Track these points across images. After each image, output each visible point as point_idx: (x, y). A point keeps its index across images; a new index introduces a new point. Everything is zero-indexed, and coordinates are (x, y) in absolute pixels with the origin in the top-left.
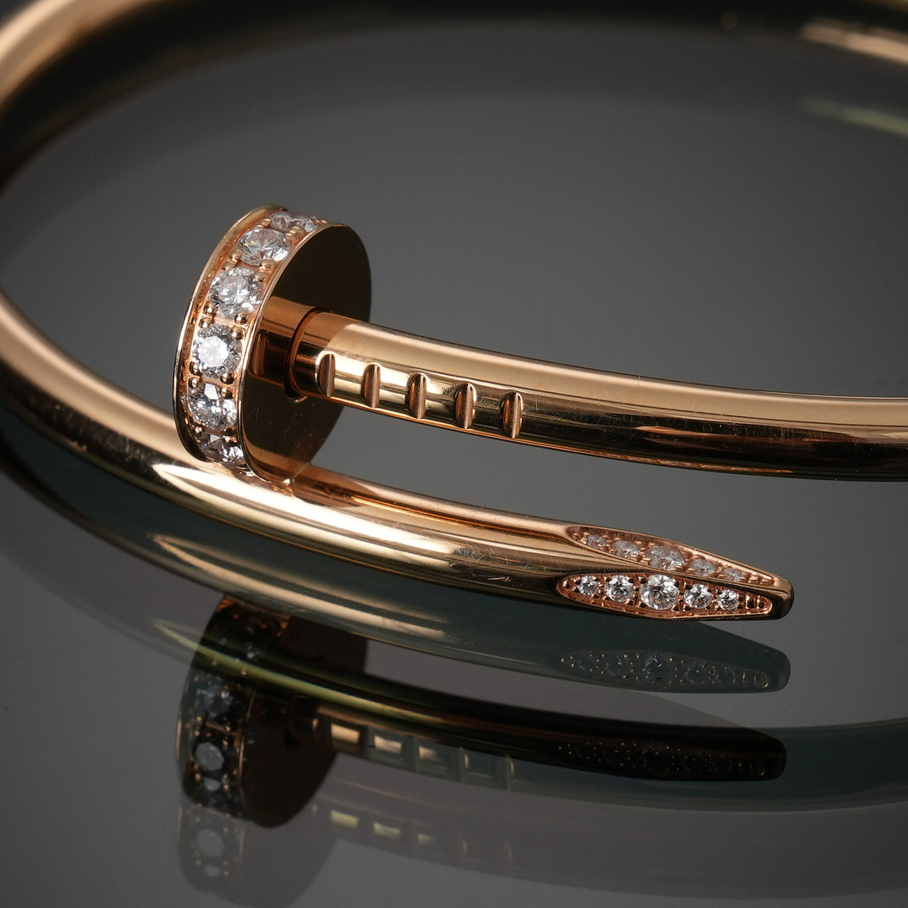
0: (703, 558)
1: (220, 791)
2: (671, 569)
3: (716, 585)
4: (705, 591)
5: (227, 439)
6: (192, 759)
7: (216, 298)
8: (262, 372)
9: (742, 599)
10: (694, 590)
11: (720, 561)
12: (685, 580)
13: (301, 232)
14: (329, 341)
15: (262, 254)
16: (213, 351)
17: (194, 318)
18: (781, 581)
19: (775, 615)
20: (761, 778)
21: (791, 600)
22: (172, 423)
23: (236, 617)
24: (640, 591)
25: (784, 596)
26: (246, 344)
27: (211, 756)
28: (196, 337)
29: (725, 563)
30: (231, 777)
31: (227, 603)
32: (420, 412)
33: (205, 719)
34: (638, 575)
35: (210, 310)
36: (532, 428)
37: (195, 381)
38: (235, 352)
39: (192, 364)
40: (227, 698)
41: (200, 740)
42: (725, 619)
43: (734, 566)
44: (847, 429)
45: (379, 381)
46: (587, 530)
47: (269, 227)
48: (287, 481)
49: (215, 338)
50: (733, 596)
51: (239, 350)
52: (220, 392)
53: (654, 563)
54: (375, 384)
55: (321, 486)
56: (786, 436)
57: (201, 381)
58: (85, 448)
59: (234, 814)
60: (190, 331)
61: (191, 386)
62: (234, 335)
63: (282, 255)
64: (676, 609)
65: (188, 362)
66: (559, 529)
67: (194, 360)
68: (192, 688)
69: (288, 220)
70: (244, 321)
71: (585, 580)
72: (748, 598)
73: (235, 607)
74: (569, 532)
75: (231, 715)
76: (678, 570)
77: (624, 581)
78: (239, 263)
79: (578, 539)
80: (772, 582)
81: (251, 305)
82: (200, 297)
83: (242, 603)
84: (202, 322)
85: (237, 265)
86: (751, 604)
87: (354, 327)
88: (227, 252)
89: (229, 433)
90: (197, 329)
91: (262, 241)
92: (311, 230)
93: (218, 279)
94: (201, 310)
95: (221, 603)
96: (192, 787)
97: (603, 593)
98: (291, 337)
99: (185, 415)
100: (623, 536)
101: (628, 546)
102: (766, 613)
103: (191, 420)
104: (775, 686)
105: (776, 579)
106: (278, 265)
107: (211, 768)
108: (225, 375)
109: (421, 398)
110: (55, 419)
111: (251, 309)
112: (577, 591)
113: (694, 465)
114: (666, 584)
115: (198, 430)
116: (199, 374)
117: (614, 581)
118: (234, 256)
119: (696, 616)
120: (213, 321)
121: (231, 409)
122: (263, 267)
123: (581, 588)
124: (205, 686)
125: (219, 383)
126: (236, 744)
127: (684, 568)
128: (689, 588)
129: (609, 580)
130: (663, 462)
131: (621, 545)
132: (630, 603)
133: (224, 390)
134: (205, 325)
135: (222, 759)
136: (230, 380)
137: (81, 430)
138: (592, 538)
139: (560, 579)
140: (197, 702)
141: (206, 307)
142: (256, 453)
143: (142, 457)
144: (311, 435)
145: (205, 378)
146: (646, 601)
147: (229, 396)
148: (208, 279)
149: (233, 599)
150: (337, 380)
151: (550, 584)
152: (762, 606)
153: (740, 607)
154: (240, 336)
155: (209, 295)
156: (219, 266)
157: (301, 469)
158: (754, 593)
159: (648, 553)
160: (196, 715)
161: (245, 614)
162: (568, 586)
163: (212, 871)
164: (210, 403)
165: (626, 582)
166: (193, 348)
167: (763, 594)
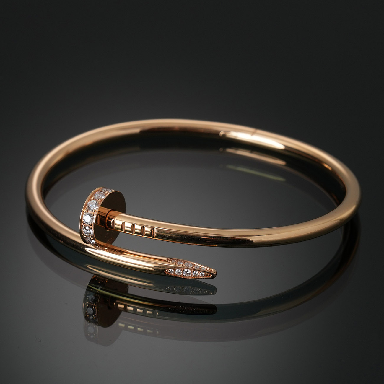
0: (197, 265)
1: (93, 319)
2: (189, 267)
3: (199, 271)
4: (197, 272)
5: (91, 238)
6: (86, 312)
7: (88, 207)
8: (100, 224)
9: (205, 274)
10: (195, 272)
11: (201, 266)
12: (192, 270)
13: (108, 192)
14: (116, 217)
15: (99, 197)
16: (88, 219)
17: (84, 211)
18: (214, 270)
19: (213, 277)
20: (211, 314)
21: (216, 274)
22: (79, 235)
23: (96, 280)
24: (183, 272)
25: (214, 273)
26: (95, 217)
27: (90, 311)
28: (84, 216)
29: (202, 266)
30: (95, 315)
31: (94, 276)
32: (134, 232)
33: (89, 302)
34: (182, 269)
35: (87, 210)
36: (158, 236)
37: (84, 225)
38: (92, 219)
39: (83, 222)
40: (94, 298)
41: (88, 307)
42: (202, 278)
43: (204, 267)
44: (235, 236)
45: (125, 226)
46: (172, 259)
47: (101, 191)
48: (106, 248)
49: (88, 215)
50: (203, 273)
51: (93, 218)
52: (89, 228)
53: (186, 266)
54: (124, 227)
55: (115, 250)
56: (213, 238)
57: (85, 225)
58: (63, 242)
59: (96, 324)
60: (83, 214)
61: (83, 227)
62: (92, 215)
63: (103, 198)
64: (191, 276)
65: (82, 221)
66: (165, 259)
67: (84, 221)
68: (86, 295)
69: (105, 190)
70: (94, 212)
71: (171, 270)
72: (206, 274)
73: (96, 277)
74: (168, 260)
75: (95, 301)
76: (191, 267)
77: (179, 270)
78: (94, 199)
79: (169, 261)
80: (212, 270)
81: (96, 208)
82: (85, 207)
83: (98, 277)
84: (85, 212)
85: (93, 200)
86: (207, 275)
87: (122, 214)
88: (91, 197)
89: (92, 237)
90: (84, 214)
91: (99, 194)
92: (110, 192)
93: (89, 203)
94: (85, 210)
95: (93, 276)
96: (87, 318)
97: (175, 273)
98: (105, 216)
99: (82, 233)
100: (180, 260)
101: (180, 263)
102: (210, 277)
103: (83, 234)
104: (213, 294)
105: (213, 270)
106: (102, 199)
107: (91, 313)
108: (90, 224)
109: (134, 229)
110: (56, 236)
111: (96, 209)
112: (169, 272)
113: (196, 244)
114: (189, 271)
115: (85, 236)
116: (85, 224)
117: (177, 270)
118: (93, 198)
119: (195, 278)
120: (88, 212)
121: (92, 231)
122: (99, 200)
123: (170, 272)
124: (89, 295)
125: (89, 226)
126: (96, 308)
127: (192, 267)
128: (193, 272)
129: (176, 270)
130: (189, 244)
131: (179, 262)
132: (181, 275)
133: (90, 227)
134: (86, 213)
135: (93, 312)
136: (91, 225)
137: (62, 238)
138: (173, 261)
139: (165, 270)
140: (87, 298)
141: (86, 209)
142: (98, 241)
143: (75, 244)
144: (112, 238)
145: (86, 225)
146: (184, 275)
147: (91, 229)
148: (87, 203)
149: (96, 276)
150: (116, 226)
151: (163, 271)
152: (209, 275)
153: (205, 276)
154: (93, 215)
155: (87, 206)
156: (90, 200)
157: (110, 246)
158: (208, 273)
159: (184, 264)
160: (87, 301)
161: (98, 279)
162: (167, 271)
163: (92, 337)
164: (87, 230)
165: (180, 271)
166: (83, 218)
167: (210, 273)
